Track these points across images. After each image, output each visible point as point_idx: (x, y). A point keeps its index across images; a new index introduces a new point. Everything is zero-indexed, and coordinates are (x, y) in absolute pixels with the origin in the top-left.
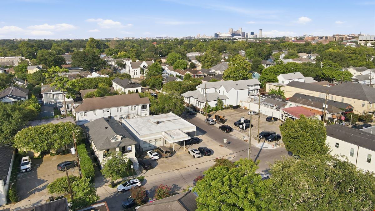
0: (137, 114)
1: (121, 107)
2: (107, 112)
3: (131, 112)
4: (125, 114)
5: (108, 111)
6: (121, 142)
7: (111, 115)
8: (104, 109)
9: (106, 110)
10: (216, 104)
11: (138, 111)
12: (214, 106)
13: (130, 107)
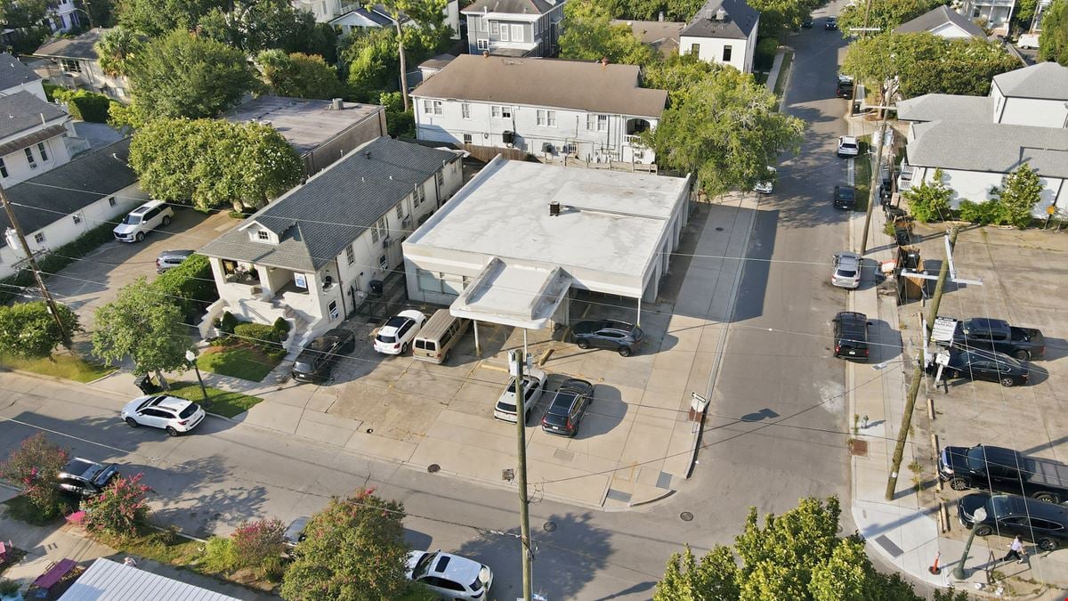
0: (605, 147)
1: (551, 109)
2: (504, 115)
3: (585, 135)
4: (565, 136)
5: (509, 115)
6: (273, 251)
7: (517, 132)
8: (495, 104)
9: (500, 107)
10: (994, 191)
11: (612, 135)
12: (980, 198)
13: (583, 115)
